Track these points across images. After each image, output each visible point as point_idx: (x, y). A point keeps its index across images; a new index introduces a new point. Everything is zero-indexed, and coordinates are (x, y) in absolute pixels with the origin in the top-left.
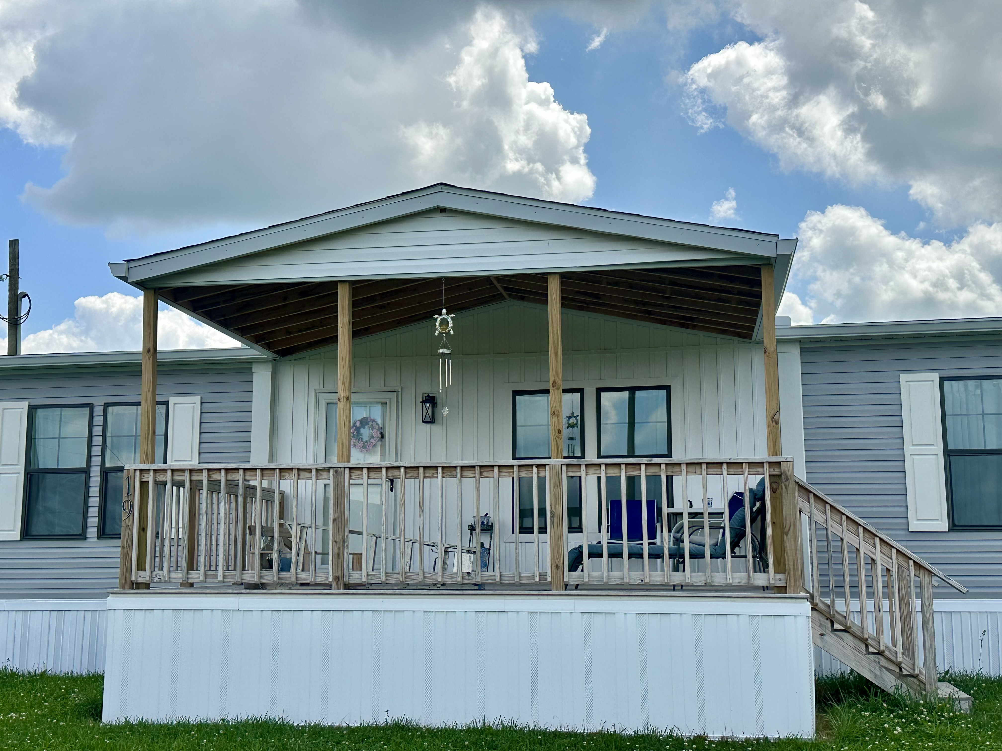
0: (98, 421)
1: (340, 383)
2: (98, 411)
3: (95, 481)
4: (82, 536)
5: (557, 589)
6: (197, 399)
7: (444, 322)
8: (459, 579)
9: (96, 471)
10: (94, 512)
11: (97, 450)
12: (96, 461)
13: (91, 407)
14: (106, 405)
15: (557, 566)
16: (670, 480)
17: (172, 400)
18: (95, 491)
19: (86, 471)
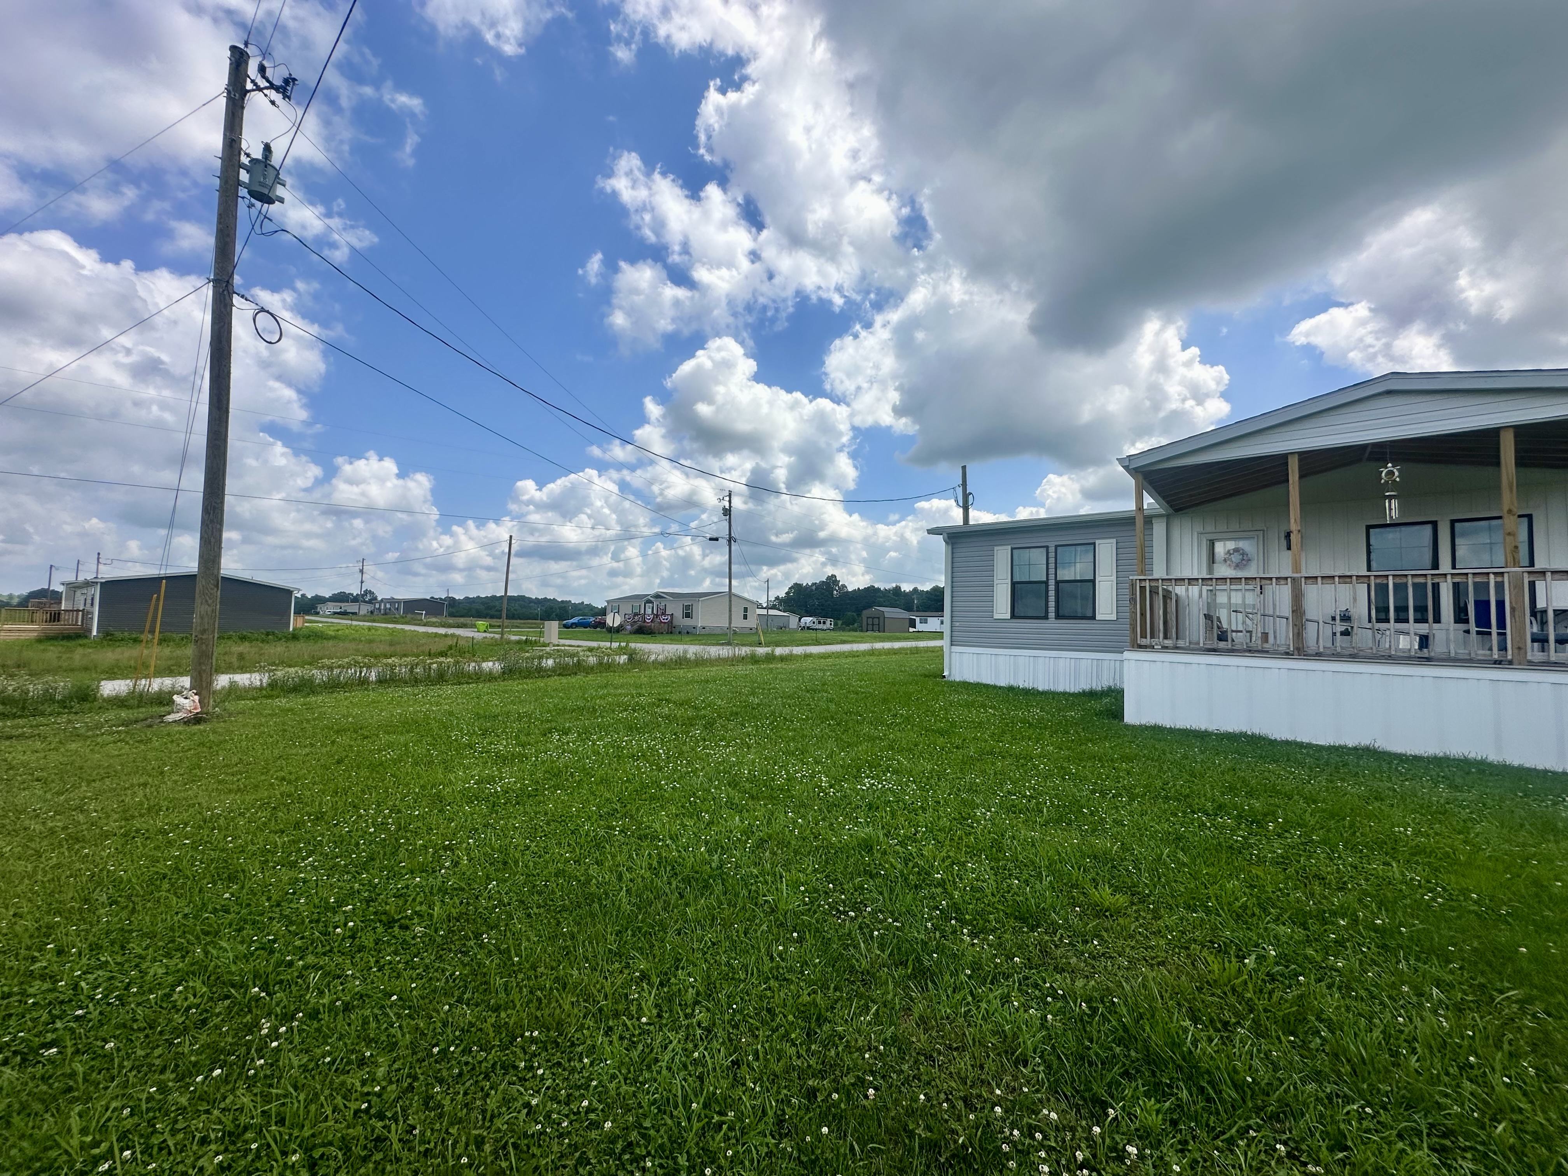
0: (1052, 555)
1: (1292, 521)
2: (1052, 549)
3: (1052, 587)
4: (1046, 617)
5: (1520, 664)
6: (1114, 541)
7: (1391, 473)
8: (1413, 654)
9: (1052, 582)
10: (1052, 604)
11: (1052, 571)
12: (1052, 577)
13: (1047, 547)
14: (1056, 547)
15: (1519, 648)
16: (1532, 585)
17: (1097, 542)
18: (1052, 593)
19: (1046, 583)
